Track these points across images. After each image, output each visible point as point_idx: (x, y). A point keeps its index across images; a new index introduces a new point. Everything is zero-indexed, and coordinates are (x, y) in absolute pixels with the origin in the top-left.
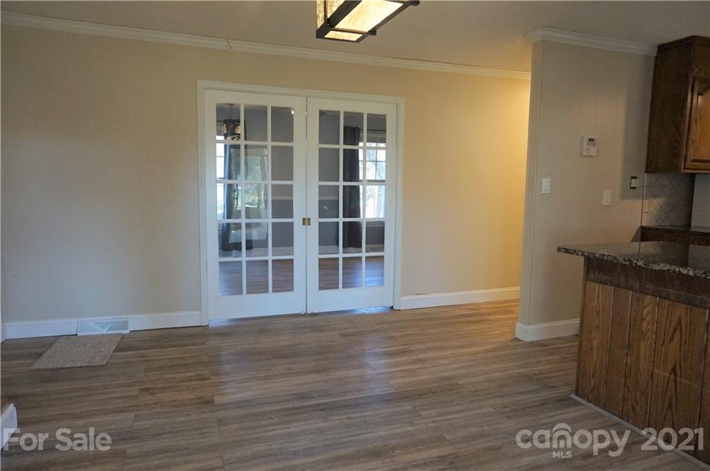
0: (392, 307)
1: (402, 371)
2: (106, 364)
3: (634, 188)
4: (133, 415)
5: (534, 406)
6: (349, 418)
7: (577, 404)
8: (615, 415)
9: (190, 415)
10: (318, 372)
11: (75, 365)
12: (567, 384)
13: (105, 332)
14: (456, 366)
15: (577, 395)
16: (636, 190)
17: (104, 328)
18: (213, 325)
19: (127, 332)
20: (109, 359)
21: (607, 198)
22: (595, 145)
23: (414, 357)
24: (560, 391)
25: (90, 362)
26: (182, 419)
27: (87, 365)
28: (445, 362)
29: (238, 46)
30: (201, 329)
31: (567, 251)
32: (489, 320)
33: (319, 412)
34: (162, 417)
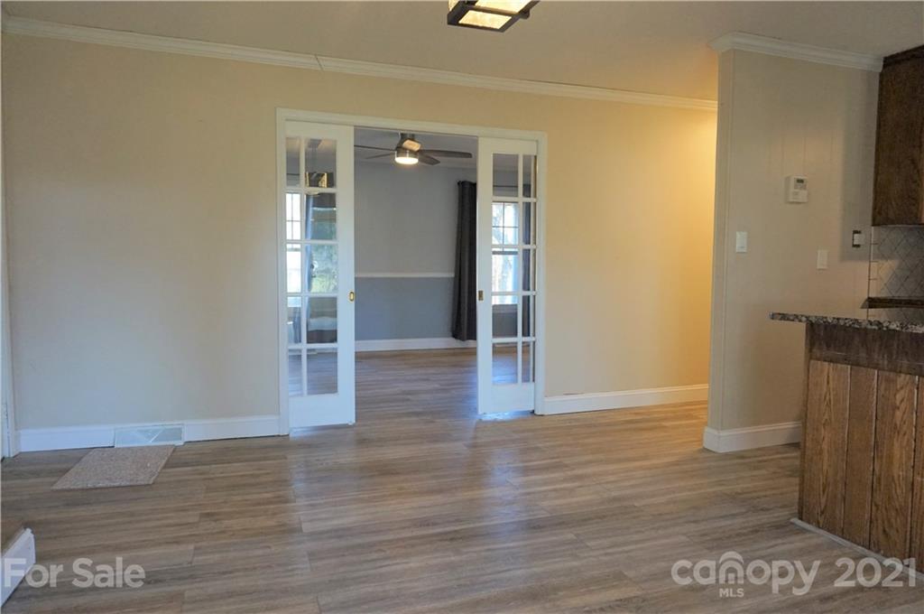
0: (533, 412)
1: (555, 490)
2: (154, 483)
3: (858, 246)
4: (191, 547)
5: (744, 534)
6: (489, 550)
7: (803, 531)
8: (859, 544)
9: (269, 547)
10: (440, 491)
11: (112, 484)
12: (784, 506)
13: (151, 443)
14: (627, 484)
15: (801, 519)
16: (861, 248)
17: (149, 437)
18: (295, 435)
19: (180, 443)
20: (158, 476)
21: (822, 259)
22: (804, 188)
23: (569, 473)
24: (776, 515)
25: (131, 480)
26: (260, 552)
27: (128, 484)
28: (612, 478)
29: (330, 64)
30: (279, 439)
31: (784, 317)
32: (665, 427)
33: (448, 543)
34: (232, 549)
